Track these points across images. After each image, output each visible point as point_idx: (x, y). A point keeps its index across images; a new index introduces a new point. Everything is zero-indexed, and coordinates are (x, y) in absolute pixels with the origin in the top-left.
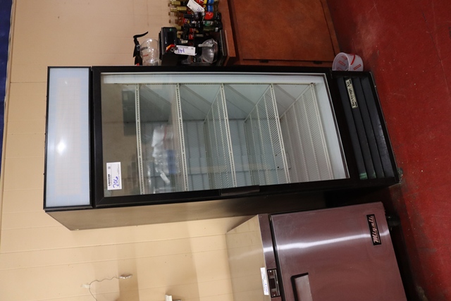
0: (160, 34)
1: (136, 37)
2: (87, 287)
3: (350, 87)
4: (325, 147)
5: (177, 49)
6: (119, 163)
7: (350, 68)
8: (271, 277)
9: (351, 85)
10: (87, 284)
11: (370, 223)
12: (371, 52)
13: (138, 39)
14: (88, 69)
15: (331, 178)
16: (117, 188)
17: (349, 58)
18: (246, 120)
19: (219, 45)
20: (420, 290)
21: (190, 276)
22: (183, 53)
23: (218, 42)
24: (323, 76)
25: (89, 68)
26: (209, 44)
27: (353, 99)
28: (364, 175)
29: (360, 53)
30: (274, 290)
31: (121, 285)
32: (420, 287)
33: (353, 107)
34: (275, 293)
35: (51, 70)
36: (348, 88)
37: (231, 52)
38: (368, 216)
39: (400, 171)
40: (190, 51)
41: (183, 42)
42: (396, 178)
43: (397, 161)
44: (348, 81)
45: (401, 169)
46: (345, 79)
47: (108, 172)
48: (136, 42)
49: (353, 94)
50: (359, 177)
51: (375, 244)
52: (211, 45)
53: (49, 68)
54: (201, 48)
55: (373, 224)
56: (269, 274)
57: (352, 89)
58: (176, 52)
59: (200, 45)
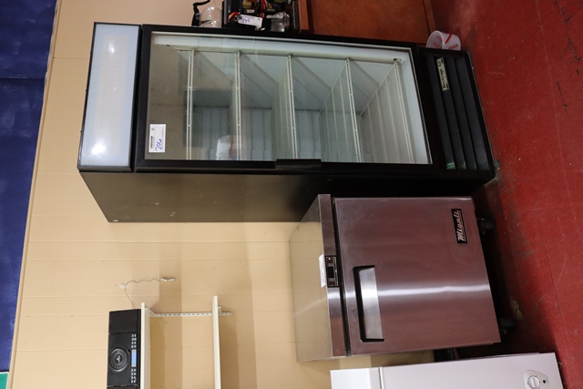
0: (223, 3)
1: (196, 5)
2: (122, 287)
3: (442, 67)
4: (406, 131)
5: (241, 18)
6: (164, 125)
7: (444, 46)
8: (330, 265)
9: (443, 65)
10: (123, 284)
11: (455, 219)
12: (469, 29)
13: (198, 7)
14: (138, 27)
15: (411, 162)
16: (159, 151)
17: (444, 36)
18: (321, 111)
19: (291, 19)
20: (515, 305)
21: (244, 285)
22: (247, 23)
23: (290, 15)
24: (407, 51)
25: (140, 26)
26: (280, 16)
27: (444, 80)
28: (451, 165)
29: (457, 33)
30: (331, 280)
31: (162, 288)
32: (515, 302)
33: (444, 89)
34: (333, 283)
35: (98, 26)
36: (440, 68)
37: (304, 25)
38: (453, 211)
39: (496, 164)
40: (257, 22)
41: (248, 11)
42: (492, 172)
43: (493, 153)
44: (439, 60)
45: (498, 161)
46: (436, 59)
47: (152, 133)
48: (196, 10)
49: (444, 75)
50: (446, 167)
51: (460, 242)
52: (281, 17)
53: (95, 24)
54: (270, 19)
55: (458, 220)
56: (327, 262)
57: (444, 69)
58: (240, 22)
59: (268, 17)
